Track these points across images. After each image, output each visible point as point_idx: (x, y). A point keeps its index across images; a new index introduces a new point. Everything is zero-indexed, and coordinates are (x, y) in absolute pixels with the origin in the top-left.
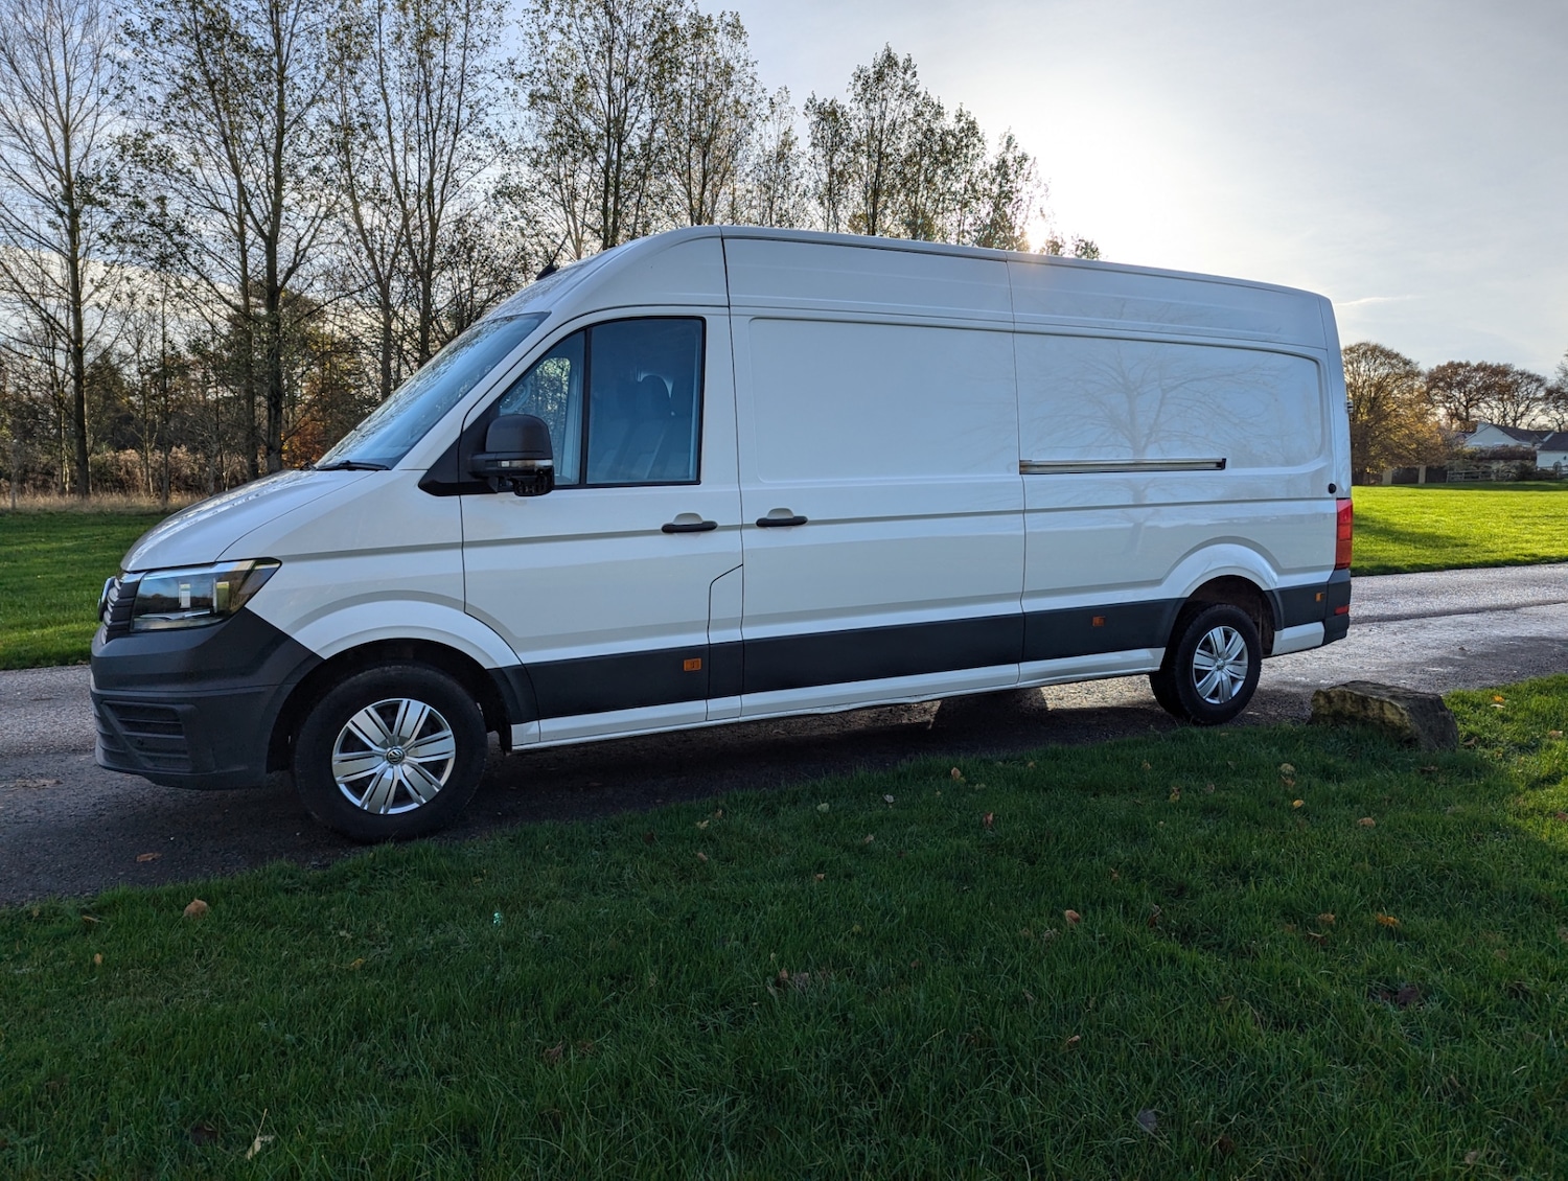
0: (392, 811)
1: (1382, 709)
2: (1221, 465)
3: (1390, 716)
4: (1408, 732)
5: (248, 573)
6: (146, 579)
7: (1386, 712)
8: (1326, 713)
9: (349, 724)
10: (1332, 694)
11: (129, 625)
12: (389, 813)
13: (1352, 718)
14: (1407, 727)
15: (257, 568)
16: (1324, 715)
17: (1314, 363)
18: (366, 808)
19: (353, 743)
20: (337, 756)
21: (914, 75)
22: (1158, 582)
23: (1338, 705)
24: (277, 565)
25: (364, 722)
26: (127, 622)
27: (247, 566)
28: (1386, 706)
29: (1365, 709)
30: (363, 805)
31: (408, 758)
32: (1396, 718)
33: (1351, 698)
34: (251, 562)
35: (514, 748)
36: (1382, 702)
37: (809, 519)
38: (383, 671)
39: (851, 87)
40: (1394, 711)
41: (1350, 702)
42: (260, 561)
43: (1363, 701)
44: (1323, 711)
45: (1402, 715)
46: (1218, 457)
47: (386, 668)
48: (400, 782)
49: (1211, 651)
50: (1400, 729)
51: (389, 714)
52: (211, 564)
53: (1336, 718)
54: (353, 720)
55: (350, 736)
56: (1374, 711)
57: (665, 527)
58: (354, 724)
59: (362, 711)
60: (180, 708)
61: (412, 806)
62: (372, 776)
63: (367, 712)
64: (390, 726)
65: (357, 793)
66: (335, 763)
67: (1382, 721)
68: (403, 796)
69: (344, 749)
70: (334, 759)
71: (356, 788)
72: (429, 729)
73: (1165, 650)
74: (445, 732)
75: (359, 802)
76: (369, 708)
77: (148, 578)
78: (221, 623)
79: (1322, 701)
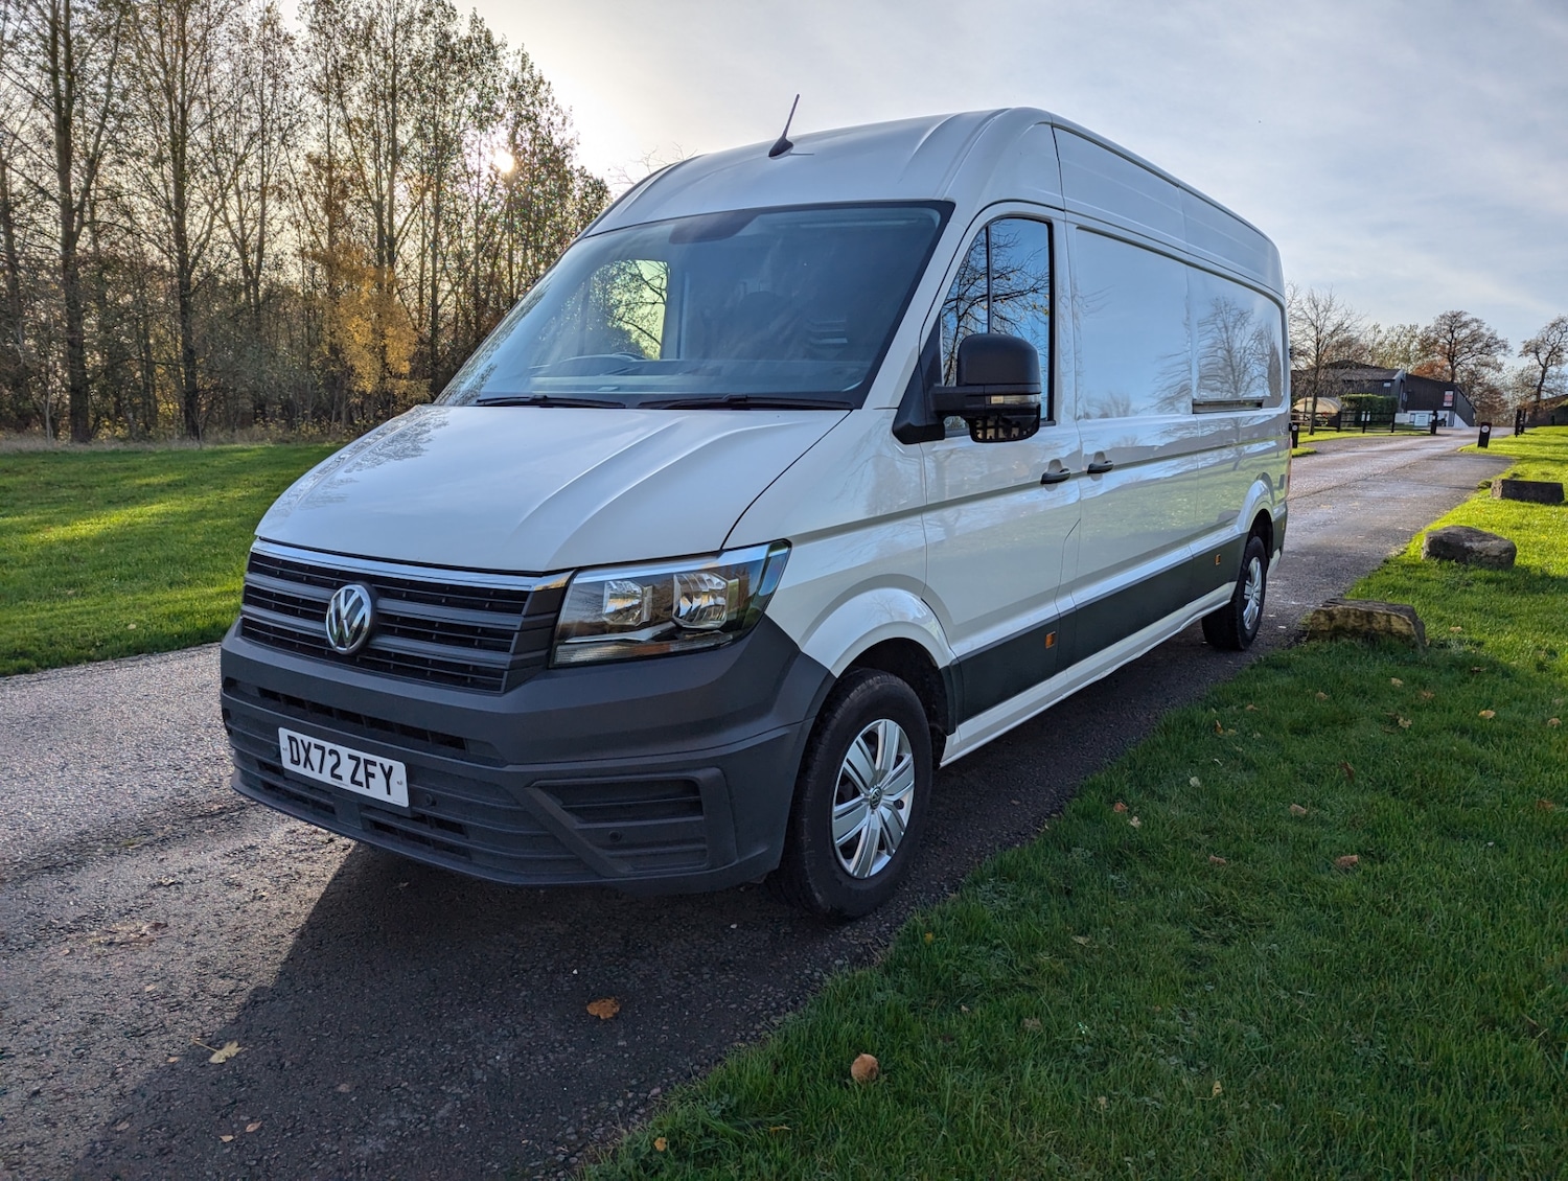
0: (875, 870)
1: (1389, 621)
2: (1260, 404)
3: (1399, 628)
4: (1412, 638)
5: (768, 559)
6: (577, 581)
7: (1393, 623)
8: (1326, 629)
9: (845, 764)
10: (1335, 612)
11: (549, 654)
12: (872, 874)
13: (1355, 632)
14: (1412, 635)
15: (772, 554)
16: (1323, 631)
18: (856, 874)
19: (850, 790)
20: (837, 809)
23: (1339, 621)
24: (785, 550)
25: (855, 754)
26: (543, 653)
27: (760, 554)
28: (1394, 618)
29: (1370, 622)
30: (854, 871)
32: (1404, 629)
33: (1355, 614)
34: (767, 546)
36: (1388, 615)
37: (1113, 463)
38: (869, 687)
40: (1401, 622)
41: (1353, 617)
42: (775, 545)
43: (1369, 615)
44: (1322, 628)
45: (1408, 624)
47: (870, 681)
48: (881, 830)
49: (1250, 582)
50: (1408, 638)
51: (871, 739)
52: (717, 554)
53: (1337, 632)
54: (848, 756)
55: (846, 779)
56: (1380, 624)
57: (1044, 476)
58: (848, 761)
59: (854, 743)
60: (701, 775)
61: (886, 859)
62: (860, 831)
63: (858, 743)
64: (874, 757)
65: (849, 856)
66: (834, 821)
67: (1390, 632)
68: (882, 846)
69: (841, 801)
70: (834, 815)
71: (849, 849)
72: (899, 759)
73: (1234, 584)
74: (908, 757)
75: (850, 866)
76: (859, 738)
77: (580, 580)
78: (734, 641)
79: (1322, 619)
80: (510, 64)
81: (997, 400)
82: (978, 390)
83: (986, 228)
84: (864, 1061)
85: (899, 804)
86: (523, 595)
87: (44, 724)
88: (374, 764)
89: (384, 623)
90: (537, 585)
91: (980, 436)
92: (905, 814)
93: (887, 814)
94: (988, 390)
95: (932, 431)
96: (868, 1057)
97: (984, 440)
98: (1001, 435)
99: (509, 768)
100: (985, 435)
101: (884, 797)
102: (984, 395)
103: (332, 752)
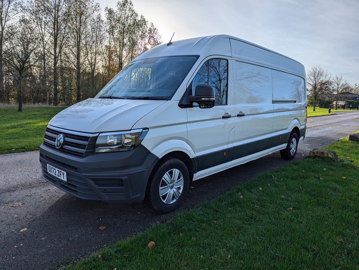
0: (171, 203)
1: (328, 155)
2: (295, 102)
3: (330, 156)
4: (334, 159)
5: (142, 132)
6: (100, 135)
7: (329, 155)
8: (313, 156)
9: (163, 178)
10: (315, 152)
11: (94, 150)
12: (170, 203)
13: (319, 157)
14: (334, 158)
15: (143, 131)
16: (312, 156)
17: (303, 80)
18: (166, 203)
19: (164, 184)
20: (160, 188)
21: (132, 5)
22: (286, 129)
23: (316, 154)
24: (147, 130)
25: (166, 176)
26: (92, 150)
27: (140, 131)
28: (329, 154)
29: (323, 155)
30: (165, 202)
31: (175, 187)
32: (331, 156)
33: (320, 152)
34: (142, 129)
35: (193, 180)
36: (328, 153)
37: (245, 114)
38: (170, 161)
39: (117, 6)
40: (331, 155)
41: (319, 153)
42: (144, 129)
43: (323, 153)
44: (311, 155)
45: (333, 156)
46: (295, 100)
47: (171, 160)
48: (173, 193)
49: (292, 144)
50: (332, 159)
51: (171, 173)
52: (130, 130)
53: (316, 156)
54: (164, 176)
55: (163, 181)
56: (325, 155)
57: (223, 117)
58: (164, 177)
59: (166, 174)
60: (123, 178)
61: (175, 200)
62: (167, 193)
63: (167, 174)
64: (172, 177)
65: (164, 199)
66: (160, 190)
67: (328, 157)
68: (173, 198)
69: (162, 186)
70: (159, 189)
71: (164, 197)
72: (179, 177)
73: (287, 143)
74: (182, 178)
75: (164, 201)
76: (167, 173)
77: (101, 135)
78: (134, 149)
79: (312, 154)
80: (149, 25)
81: (203, 99)
82: (199, 97)
83: (208, 61)
84: (151, 243)
85: (179, 188)
86: (89, 137)
87: (21, 163)
88: (61, 172)
89: (65, 143)
90: (91, 135)
91: (201, 107)
92: (181, 191)
93: (175, 190)
94: (201, 97)
95: (190, 105)
96: (153, 242)
97: (202, 108)
98: (206, 107)
99: (83, 174)
100: (202, 107)
101: (174, 186)
102: (200, 98)
103: (55, 169)
